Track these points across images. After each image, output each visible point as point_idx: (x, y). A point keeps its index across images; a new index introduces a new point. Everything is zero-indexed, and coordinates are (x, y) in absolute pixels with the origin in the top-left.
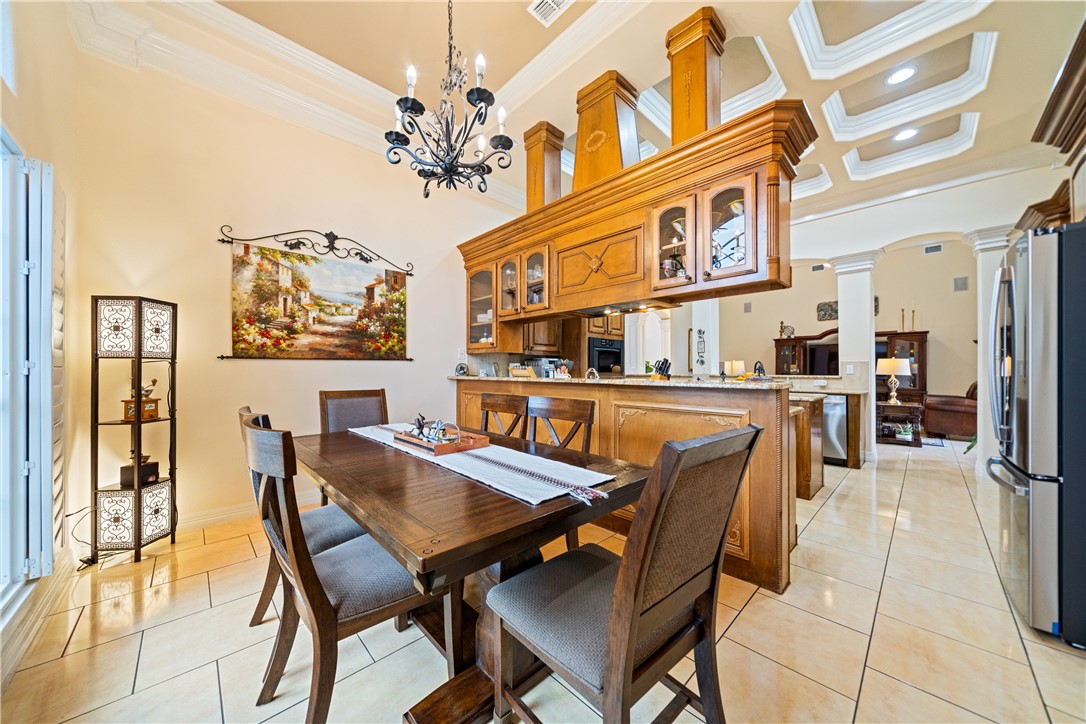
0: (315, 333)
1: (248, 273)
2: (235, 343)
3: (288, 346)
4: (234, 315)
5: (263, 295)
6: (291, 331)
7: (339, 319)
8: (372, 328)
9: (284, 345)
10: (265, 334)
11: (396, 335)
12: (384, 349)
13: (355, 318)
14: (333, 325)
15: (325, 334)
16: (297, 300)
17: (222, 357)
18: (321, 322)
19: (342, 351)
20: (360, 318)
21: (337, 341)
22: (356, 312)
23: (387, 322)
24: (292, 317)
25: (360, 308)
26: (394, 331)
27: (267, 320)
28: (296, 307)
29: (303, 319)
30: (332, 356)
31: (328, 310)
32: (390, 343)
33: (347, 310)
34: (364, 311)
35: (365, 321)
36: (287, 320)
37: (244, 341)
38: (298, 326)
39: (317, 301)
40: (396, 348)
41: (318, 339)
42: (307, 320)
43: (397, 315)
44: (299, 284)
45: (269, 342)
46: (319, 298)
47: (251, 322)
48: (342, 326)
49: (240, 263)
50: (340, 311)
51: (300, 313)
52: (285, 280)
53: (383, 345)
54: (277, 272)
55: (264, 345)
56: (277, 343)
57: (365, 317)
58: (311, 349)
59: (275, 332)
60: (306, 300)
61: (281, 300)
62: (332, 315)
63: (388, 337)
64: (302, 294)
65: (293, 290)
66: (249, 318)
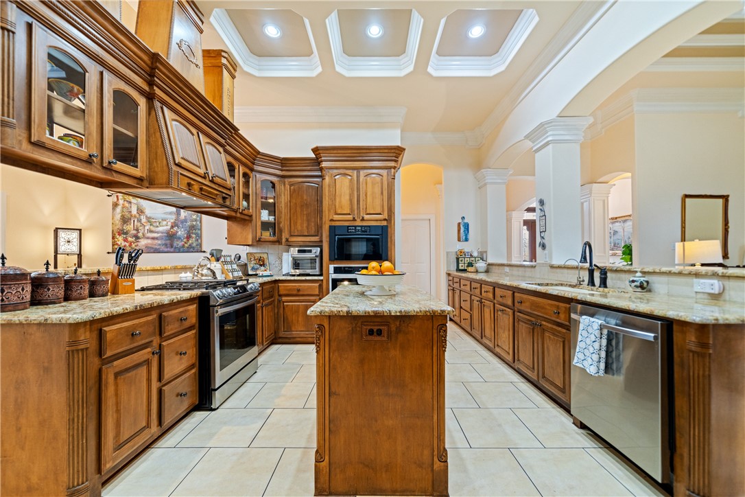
0: (148, 238)
1: (119, 209)
2: (113, 245)
3: (136, 246)
4: (113, 231)
5: (125, 220)
6: (137, 237)
7: (161, 229)
8: (179, 233)
9: (133, 246)
10: (125, 240)
11: (194, 236)
12: (186, 245)
13: (169, 227)
14: (157, 232)
15: (153, 238)
16: (139, 221)
17: (108, 253)
18: (151, 231)
19: (163, 248)
20: (172, 227)
21: (159, 242)
22: (169, 224)
23: (188, 229)
24: (137, 230)
25: (172, 221)
26: (192, 233)
27: (126, 233)
28: (139, 224)
29: (143, 231)
30: (157, 251)
31: (154, 224)
32: (190, 241)
33: (165, 223)
34: (175, 223)
35: (175, 229)
36: (135, 232)
37: (117, 244)
38: (140, 235)
39: (148, 219)
40: (194, 245)
41: (149, 241)
42: (144, 231)
43: (194, 223)
44: (141, 211)
45: (127, 244)
46: (150, 218)
47: (119, 235)
48: (162, 233)
49: (115, 205)
50: (161, 224)
51: (141, 228)
52: (134, 211)
53: (185, 243)
54: (131, 207)
55: (125, 246)
56: (130, 245)
57: (175, 226)
58: (146, 247)
59: (130, 239)
60: (144, 220)
61: (132, 222)
62: (157, 227)
63: (188, 237)
64: (142, 217)
65: (137, 215)
66: (119, 232)
